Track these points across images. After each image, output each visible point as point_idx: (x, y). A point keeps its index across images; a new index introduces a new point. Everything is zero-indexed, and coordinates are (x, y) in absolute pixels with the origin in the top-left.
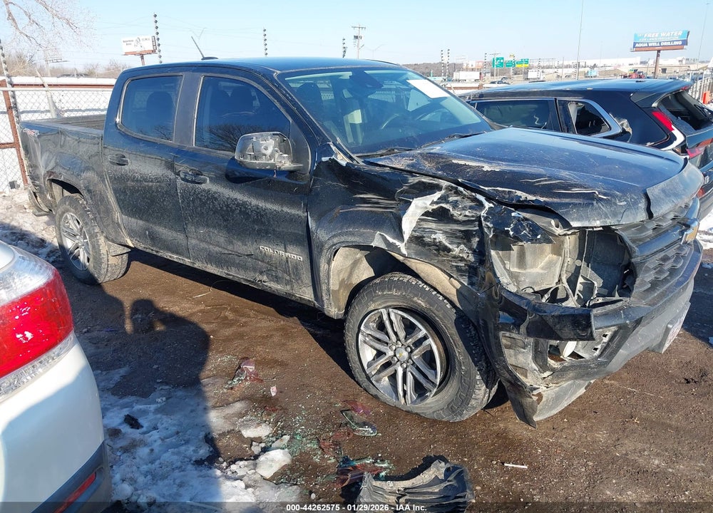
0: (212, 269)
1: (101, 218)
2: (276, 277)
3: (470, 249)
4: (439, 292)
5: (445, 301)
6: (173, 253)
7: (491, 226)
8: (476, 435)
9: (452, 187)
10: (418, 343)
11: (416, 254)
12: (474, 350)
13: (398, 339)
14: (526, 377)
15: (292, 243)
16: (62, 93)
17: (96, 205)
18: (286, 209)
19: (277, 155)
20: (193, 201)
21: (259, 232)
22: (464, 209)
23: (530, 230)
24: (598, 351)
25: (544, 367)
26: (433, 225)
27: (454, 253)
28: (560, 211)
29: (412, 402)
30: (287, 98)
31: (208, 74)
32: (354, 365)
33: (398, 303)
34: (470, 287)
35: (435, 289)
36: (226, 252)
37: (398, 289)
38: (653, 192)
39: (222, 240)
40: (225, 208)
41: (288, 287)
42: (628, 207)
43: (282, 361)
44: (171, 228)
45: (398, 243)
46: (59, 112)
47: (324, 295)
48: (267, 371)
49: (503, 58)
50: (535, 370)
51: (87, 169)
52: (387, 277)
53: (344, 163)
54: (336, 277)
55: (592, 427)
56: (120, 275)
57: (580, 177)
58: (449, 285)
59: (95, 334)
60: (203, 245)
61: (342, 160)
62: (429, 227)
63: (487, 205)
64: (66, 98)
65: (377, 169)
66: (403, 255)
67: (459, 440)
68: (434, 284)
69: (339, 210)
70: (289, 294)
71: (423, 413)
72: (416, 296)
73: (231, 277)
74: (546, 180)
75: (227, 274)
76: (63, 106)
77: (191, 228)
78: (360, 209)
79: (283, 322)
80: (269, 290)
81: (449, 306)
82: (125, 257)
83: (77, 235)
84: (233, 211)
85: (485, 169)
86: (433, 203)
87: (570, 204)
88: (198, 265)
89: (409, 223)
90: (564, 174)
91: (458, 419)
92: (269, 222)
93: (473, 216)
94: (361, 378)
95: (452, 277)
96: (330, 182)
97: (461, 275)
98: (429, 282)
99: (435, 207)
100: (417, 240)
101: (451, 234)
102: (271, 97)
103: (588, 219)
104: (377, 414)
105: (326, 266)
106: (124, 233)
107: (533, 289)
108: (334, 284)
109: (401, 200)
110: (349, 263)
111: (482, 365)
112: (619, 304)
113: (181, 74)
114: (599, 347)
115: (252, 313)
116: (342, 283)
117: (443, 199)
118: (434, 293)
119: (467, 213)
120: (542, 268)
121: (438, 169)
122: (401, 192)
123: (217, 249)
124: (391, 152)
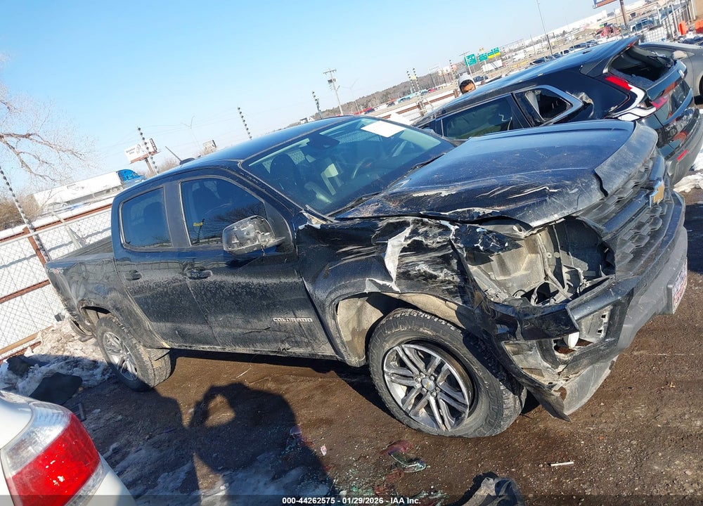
0: (241, 350)
1: (134, 330)
2: (296, 342)
3: (453, 271)
4: (440, 318)
5: (448, 324)
6: (204, 344)
7: (462, 246)
8: (519, 442)
9: (417, 220)
10: (438, 370)
11: (408, 288)
12: (490, 363)
13: (420, 371)
14: (543, 376)
15: (298, 308)
16: (79, 223)
17: (127, 320)
18: (283, 280)
19: (259, 236)
20: (205, 294)
21: (268, 306)
22: (434, 237)
23: (497, 241)
24: (603, 332)
25: (555, 363)
26: (414, 258)
27: (440, 278)
28: (517, 217)
29: (452, 427)
30: (255, 183)
31: (184, 180)
32: (390, 405)
33: (408, 338)
34: (465, 305)
35: (436, 316)
36: (247, 331)
37: (404, 324)
38: (602, 170)
39: (240, 322)
40: (233, 294)
41: (310, 349)
42: (581, 193)
43: (327, 419)
44: (195, 322)
45: (388, 283)
46: (81, 240)
47: (340, 348)
48: (314, 433)
49: (473, 55)
50: (548, 368)
51: (111, 290)
52: (391, 316)
53: (318, 226)
54: (346, 329)
55: (629, 404)
56: (168, 375)
57: (530, 176)
58: (447, 309)
59: (156, 438)
60: (226, 331)
61: (316, 223)
62: (411, 260)
63: (453, 228)
64: (83, 226)
65: (348, 223)
66: (397, 293)
67: (504, 452)
68: (433, 311)
69: (328, 268)
70: (313, 354)
71: (465, 435)
72: (421, 326)
73: (259, 353)
74: (499, 190)
75: (255, 351)
76: (82, 233)
77: (211, 319)
78: (347, 261)
79: (320, 379)
80: (294, 355)
81: (453, 328)
82: (167, 358)
83: (120, 350)
84: (241, 294)
85: (443, 195)
86: (406, 239)
87: (524, 207)
88: (228, 349)
89: (391, 263)
90: (516, 177)
91: (499, 431)
92: (273, 294)
93: (444, 241)
94: (401, 416)
95: (447, 300)
96: (312, 246)
97: (454, 297)
98: (427, 311)
99: (409, 242)
100: (404, 275)
101: (432, 261)
102: (241, 186)
103: (545, 216)
104: (423, 447)
105: (333, 322)
106: (158, 337)
107: (523, 291)
108: (346, 335)
109: (378, 244)
110: (353, 312)
111: (501, 375)
112: (606, 283)
113: (161, 186)
114: (602, 328)
115: (291, 378)
116: (354, 333)
117: (414, 232)
118: (436, 319)
119: (439, 240)
120: (526, 270)
121: (402, 207)
122: (376, 237)
123: (239, 331)
124: (359, 201)
